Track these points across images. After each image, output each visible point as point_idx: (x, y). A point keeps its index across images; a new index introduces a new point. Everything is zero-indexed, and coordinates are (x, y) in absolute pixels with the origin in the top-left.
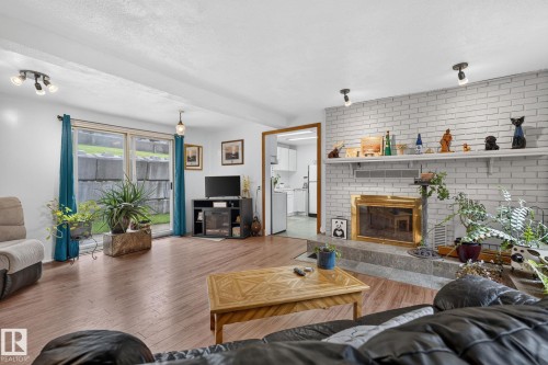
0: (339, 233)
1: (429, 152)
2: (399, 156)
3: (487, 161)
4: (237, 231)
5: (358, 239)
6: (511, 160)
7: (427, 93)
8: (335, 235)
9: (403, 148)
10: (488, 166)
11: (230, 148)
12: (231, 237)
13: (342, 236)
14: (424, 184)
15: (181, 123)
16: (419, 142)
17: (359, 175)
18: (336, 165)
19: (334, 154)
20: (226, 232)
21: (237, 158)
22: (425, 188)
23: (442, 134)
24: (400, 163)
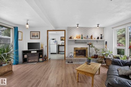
0: (71, 56)
1: (89, 39)
2: (84, 39)
3: (97, 41)
4: (41, 60)
5: (75, 57)
6: (100, 41)
7: (85, 28)
8: (70, 57)
9: (84, 38)
10: (97, 42)
11: (34, 33)
12: (39, 62)
13: (72, 57)
14: (89, 45)
15: (27, 24)
16: (87, 37)
17: (76, 43)
18: (70, 41)
19: (71, 38)
20: (37, 60)
21: (38, 37)
22: (89, 46)
23: (91, 36)
24: (84, 41)
